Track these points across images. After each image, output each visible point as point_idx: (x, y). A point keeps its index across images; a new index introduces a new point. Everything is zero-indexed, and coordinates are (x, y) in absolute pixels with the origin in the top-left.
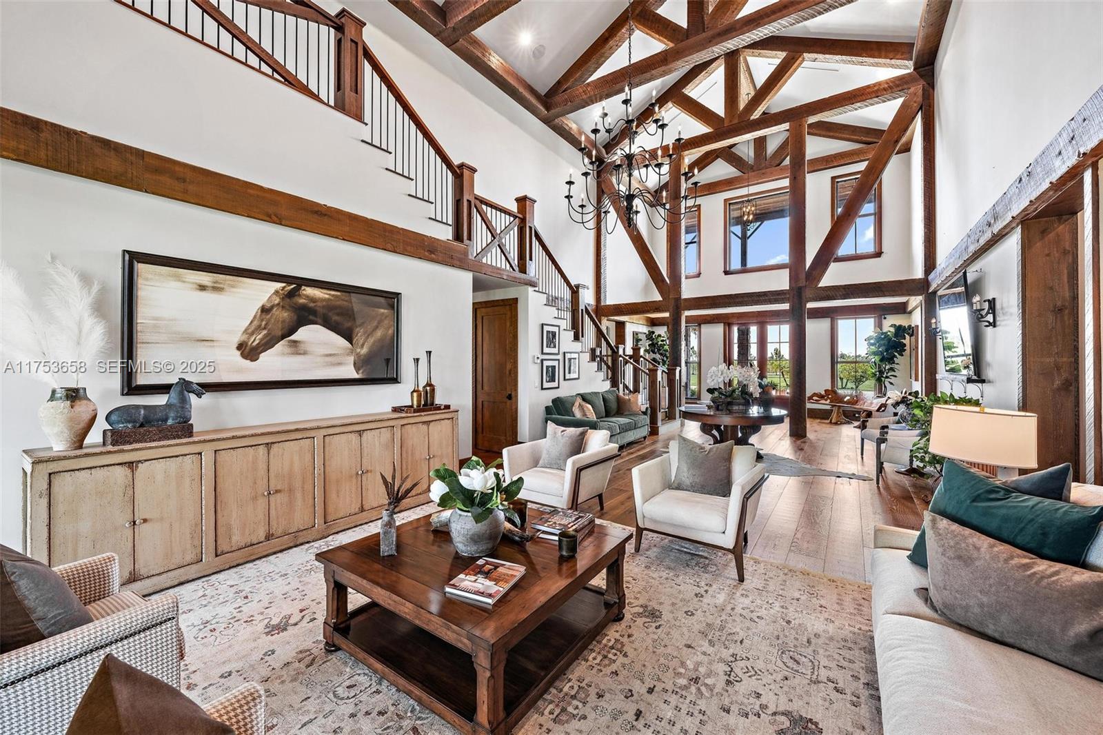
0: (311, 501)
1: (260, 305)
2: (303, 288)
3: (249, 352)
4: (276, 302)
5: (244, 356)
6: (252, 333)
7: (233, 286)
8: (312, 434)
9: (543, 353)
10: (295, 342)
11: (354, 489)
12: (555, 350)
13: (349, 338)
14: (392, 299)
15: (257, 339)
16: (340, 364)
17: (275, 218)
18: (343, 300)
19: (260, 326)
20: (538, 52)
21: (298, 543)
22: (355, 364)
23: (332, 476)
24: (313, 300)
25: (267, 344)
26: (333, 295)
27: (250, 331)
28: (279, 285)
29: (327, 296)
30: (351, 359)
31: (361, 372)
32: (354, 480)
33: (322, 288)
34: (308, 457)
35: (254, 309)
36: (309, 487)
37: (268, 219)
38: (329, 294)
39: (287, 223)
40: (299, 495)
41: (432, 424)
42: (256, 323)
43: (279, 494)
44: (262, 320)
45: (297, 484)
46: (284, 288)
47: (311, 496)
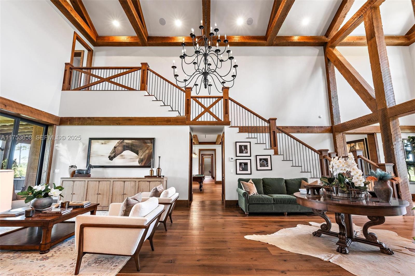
0: (108, 199)
1: (114, 146)
2: (125, 140)
3: (111, 158)
4: (118, 145)
5: (110, 159)
6: (112, 154)
7: (108, 142)
8: (110, 180)
9: (236, 156)
10: (122, 155)
11: (121, 199)
12: (248, 154)
13: (138, 154)
14: (152, 140)
15: (113, 155)
16: (134, 161)
17: (118, 124)
18: (136, 142)
19: (114, 151)
20: (250, 22)
21: (103, 210)
22: (139, 161)
23: (114, 193)
24: (127, 143)
25: (115, 156)
26: (133, 141)
27: (111, 153)
28: (118, 141)
29: (131, 142)
30: (138, 160)
31: (140, 164)
32: (121, 196)
33: (130, 140)
34: (109, 186)
35: (113, 147)
36: (108, 195)
37: (117, 125)
38: (132, 141)
39: (122, 124)
40: (105, 196)
41: (151, 182)
42: (113, 151)
43: (100, 195)
44: (114, 150)
45: (105, 194)
46: (120, 141)
47: (108, 197)
